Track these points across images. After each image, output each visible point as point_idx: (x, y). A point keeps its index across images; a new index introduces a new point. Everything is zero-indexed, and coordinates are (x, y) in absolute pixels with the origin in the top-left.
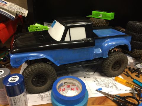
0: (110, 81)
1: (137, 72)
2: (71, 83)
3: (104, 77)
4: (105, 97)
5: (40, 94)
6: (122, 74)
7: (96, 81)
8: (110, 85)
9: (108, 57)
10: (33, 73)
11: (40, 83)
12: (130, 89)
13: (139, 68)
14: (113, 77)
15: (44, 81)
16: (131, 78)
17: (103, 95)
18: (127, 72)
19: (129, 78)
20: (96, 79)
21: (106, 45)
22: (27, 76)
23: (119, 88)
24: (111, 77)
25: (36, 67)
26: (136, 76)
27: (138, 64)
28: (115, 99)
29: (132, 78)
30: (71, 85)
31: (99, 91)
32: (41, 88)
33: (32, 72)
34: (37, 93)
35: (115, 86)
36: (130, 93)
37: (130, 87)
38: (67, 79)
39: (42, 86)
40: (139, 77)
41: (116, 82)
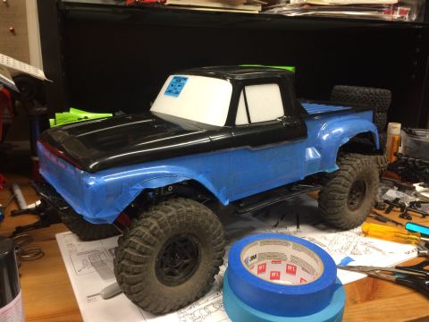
0: (351, 240)
1: (399, 209)
2: (269, 256)
3: (330, 232)
4: (372, 279)
5: (182, 310)
6: (368, 219)
8: (361, 248)
9: (338, 168)
10: (165, 232)
11: (177, 271)
12: (412, 247)
13: (397, 199)
14: (353, 228)
15: (187, 265)
16: (394, 225)
17: (363, 276)
18: (376, 213)
19: (388, 223)
21: (325, 137)
22: (148, 247)
23: (386, 250)
24: (347, 229)
25: (171, 210)
26: (402, 217)
27: (387, 190)
28: (396, 277)
29: (397, 224)
30: (268, 262)
31: (345, 266)
32: (182, 287)
33: (162, 231)
34: (172, 311)
35: (374, 248)
36: (420, 255)
37: (409, 243)
38: (259, 242)
39: (186, 280)
40: (409, 218)
41: (368, 239)
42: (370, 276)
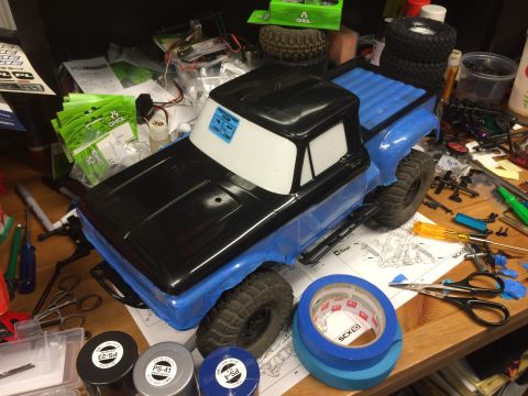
0: (402, 241)
1: (450, 187)
3: (382, 232)
4: (422, 297)
7: (371, 255)
8: (412, 254)
9: (396, 180)
12: (458, 247)
13: (449, 172)
14: (404, 223)
16: (443, 211)
19: (440, 211)
20: (365, 246)
23: (435, 255)
24: (398, 226)
26: (452, 198)
29: (447, 211)
30: (331, 301)
31: (398, 283)
33: (241, 320)
35: (424, 252)
36: (466, 259)
40: (460, 201)
41: (418, 240)
42: (420, 294)
